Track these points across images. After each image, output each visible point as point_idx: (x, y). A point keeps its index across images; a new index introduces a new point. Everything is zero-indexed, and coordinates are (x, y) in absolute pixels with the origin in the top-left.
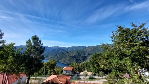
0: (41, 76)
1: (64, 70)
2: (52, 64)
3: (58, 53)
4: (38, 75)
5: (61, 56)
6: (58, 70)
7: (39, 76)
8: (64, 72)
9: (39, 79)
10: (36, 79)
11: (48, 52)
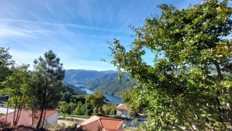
0: (82, 116)
1: (119, 109)
2: (97, 99)
3: (112, 81)
4: (78, 115)
5: (118, 86)
6: (108, 108)
7: (80, 116)
8: (119, 113)
9: (77, 120)
10: (72, 120)
11: (97, 80)
